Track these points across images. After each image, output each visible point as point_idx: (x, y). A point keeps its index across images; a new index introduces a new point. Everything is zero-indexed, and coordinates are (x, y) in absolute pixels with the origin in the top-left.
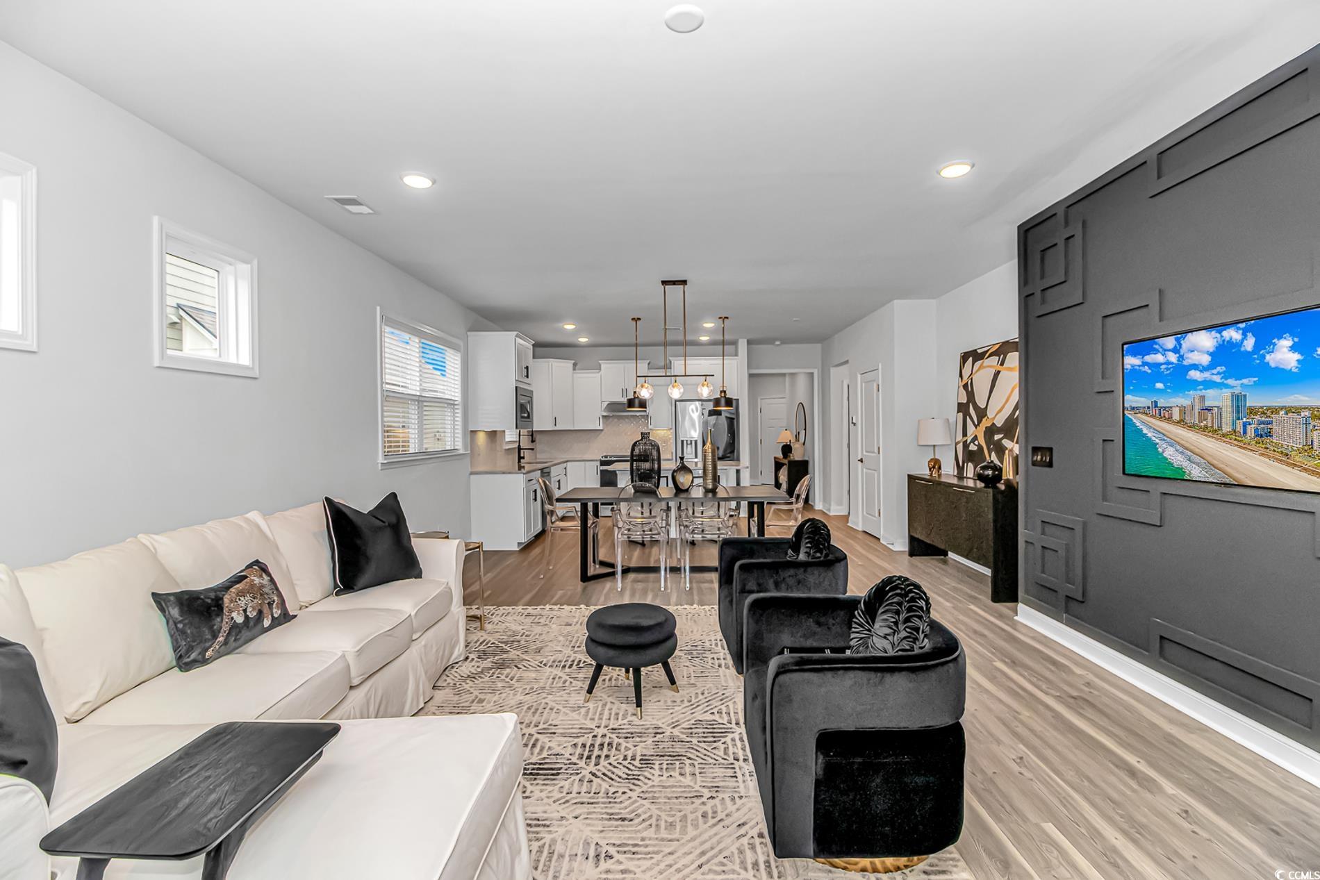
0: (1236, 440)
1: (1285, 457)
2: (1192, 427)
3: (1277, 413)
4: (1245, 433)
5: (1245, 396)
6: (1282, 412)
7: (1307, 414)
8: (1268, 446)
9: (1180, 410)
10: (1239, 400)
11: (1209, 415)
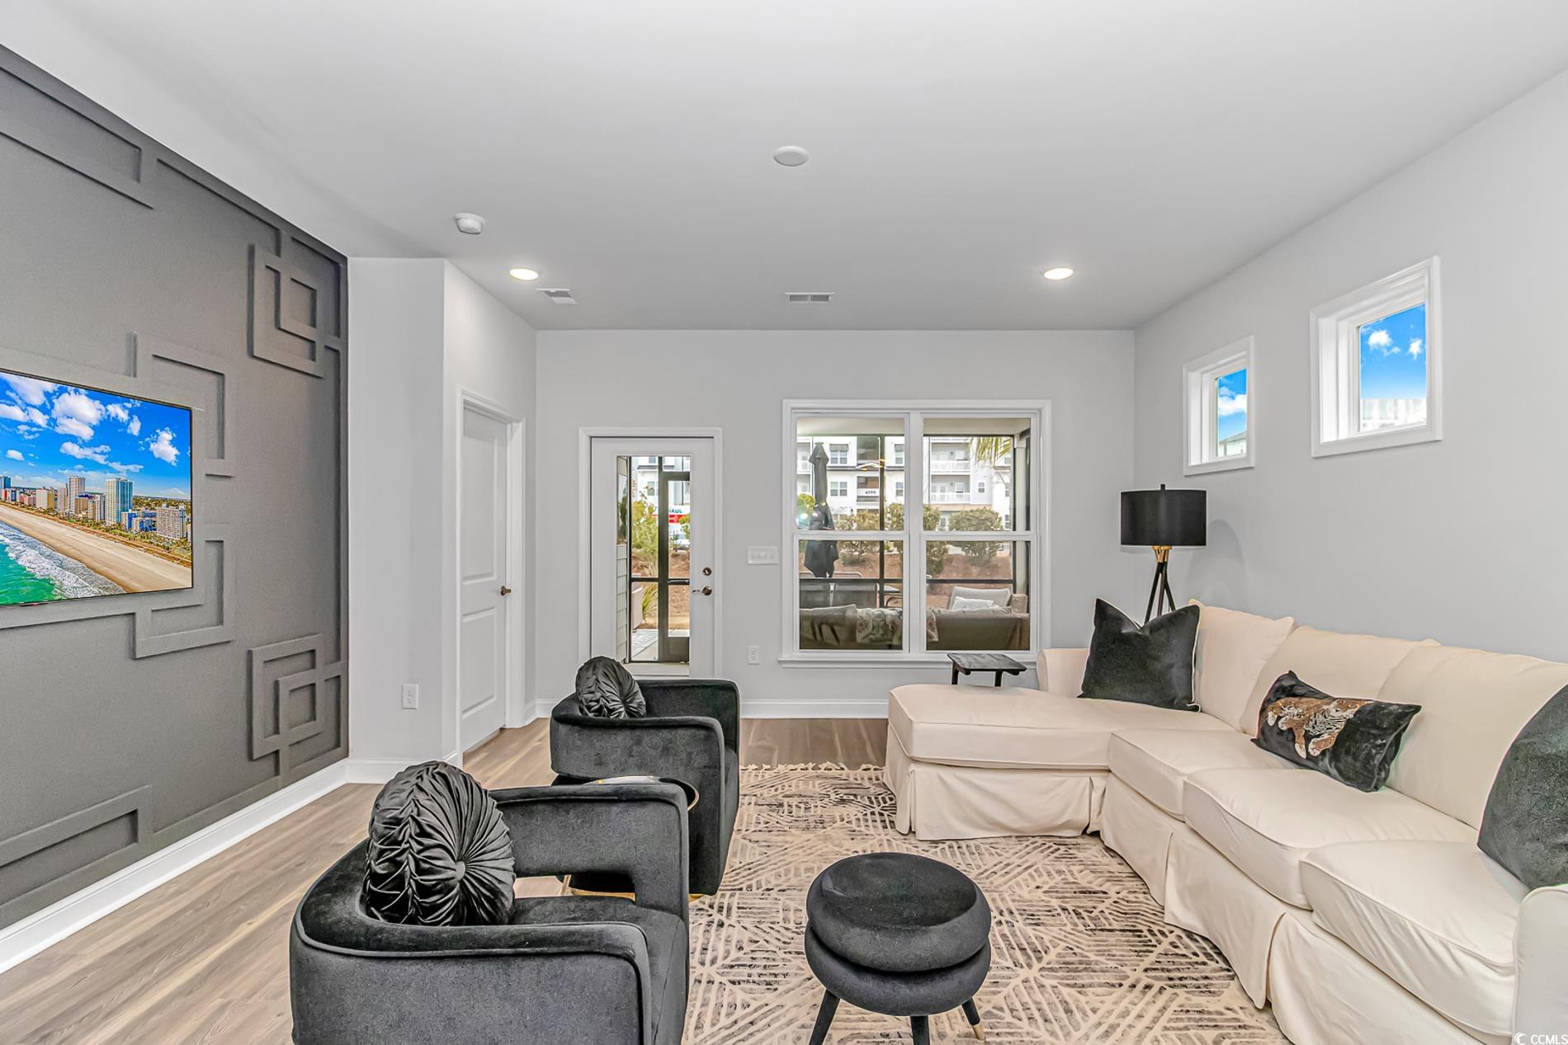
0: (121, 535)
1: (166, 552)
2: (66, 519)
3: (160, 505)
4: (130, 526)
5: (131, 484)
6: (164, 505)
7: (183, 507)
8: (152, 540)
9: (49, 495)
10: (124, 487)
11: (90, 504)
